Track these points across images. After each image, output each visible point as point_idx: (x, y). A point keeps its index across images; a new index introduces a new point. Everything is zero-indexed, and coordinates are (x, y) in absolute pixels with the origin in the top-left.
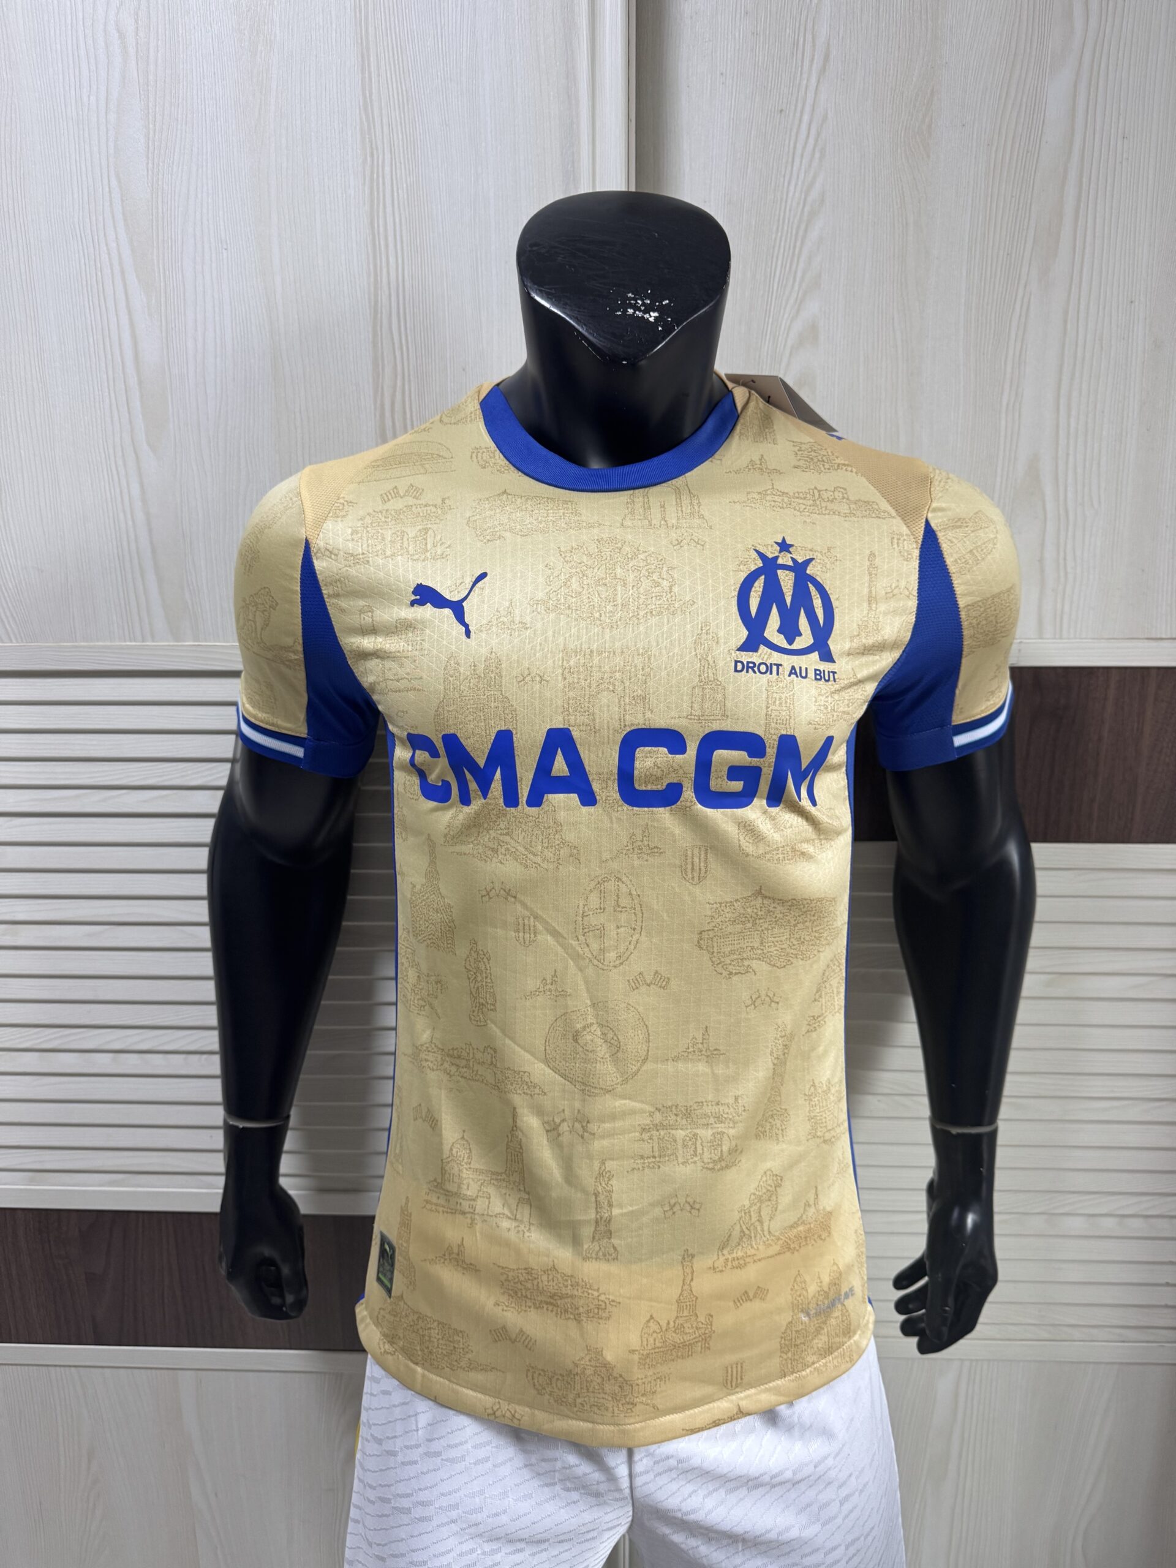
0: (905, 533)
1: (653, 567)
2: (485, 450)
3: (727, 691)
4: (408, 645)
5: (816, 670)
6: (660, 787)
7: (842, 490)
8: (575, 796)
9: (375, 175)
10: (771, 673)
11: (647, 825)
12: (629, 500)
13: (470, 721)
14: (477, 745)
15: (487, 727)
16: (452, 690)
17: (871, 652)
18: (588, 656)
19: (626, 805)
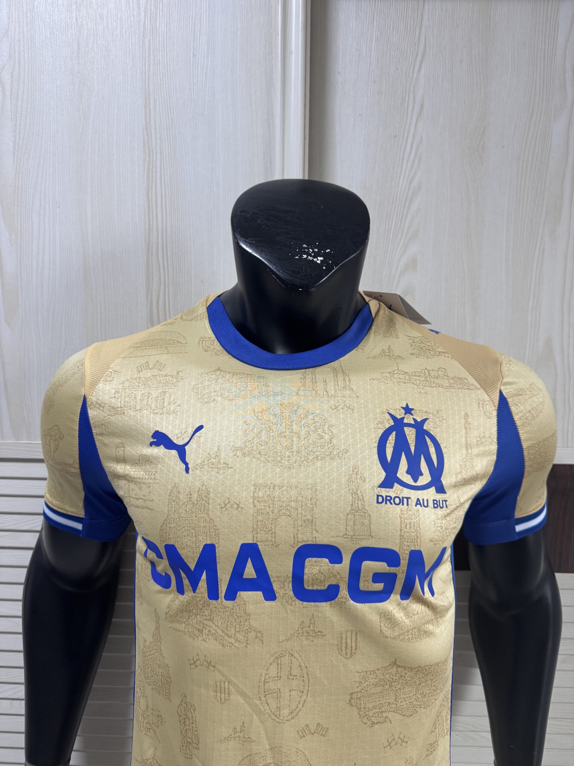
0: (487, 400)
1: (318, 424)
2: (208, 339)
3: (372, 517)
4: (146, 474)
5: (434, 500)
6: (323, 587)
7: (443, 370)
8: (260, 593)
9: (151, 167)
10: (403, 504)
11: (313, 615)
12: (302, 377)
13: (185, 536)
14: (189, 554)
15: (197, 541)
16: (173, 512)
17: (469, 483)
18: (272, 490)
19: (297, 600)
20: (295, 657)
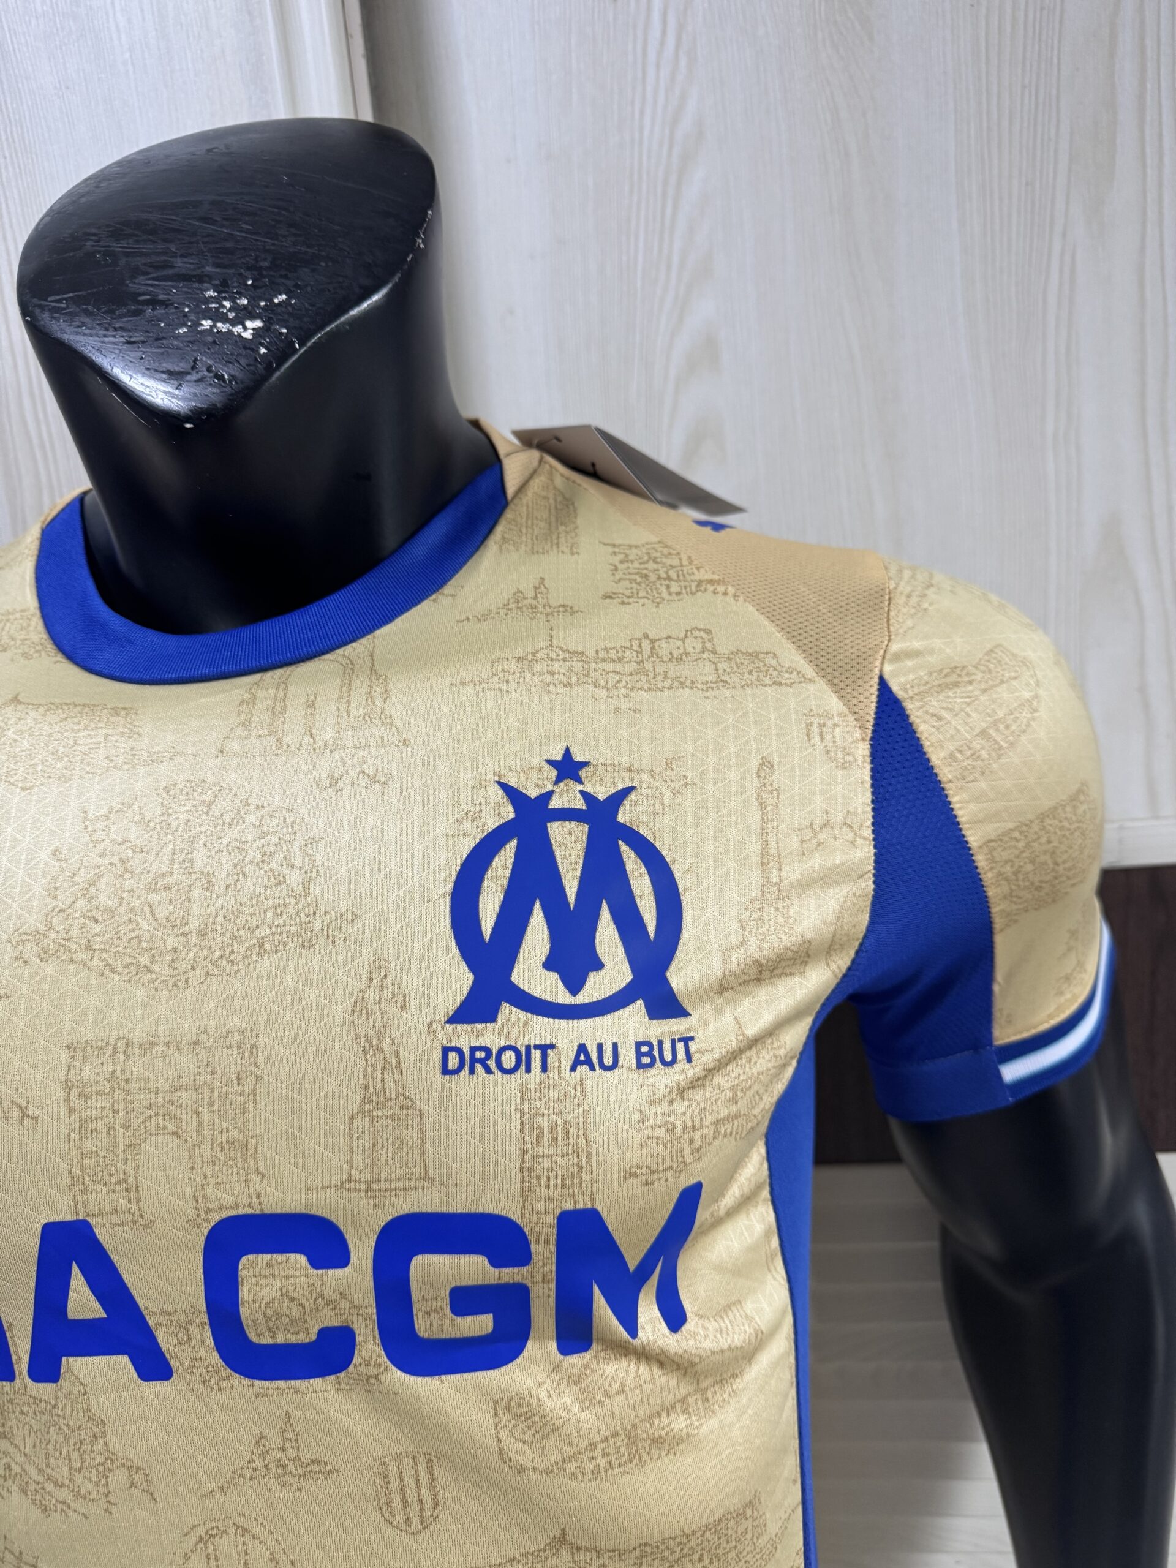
0: (835, 712)
1: (274, 840)
3: (427, 1121)
5: (638, 1045)
6: (307, 1335)
7: (702, 634)
8: (125, 1361)
10: (528, 1070)
11: (289, 1415)
12: (247, 696)
17: (778, 971)
18: (121, 1057)
19: (236, 1375)
20: (253, 1537)
